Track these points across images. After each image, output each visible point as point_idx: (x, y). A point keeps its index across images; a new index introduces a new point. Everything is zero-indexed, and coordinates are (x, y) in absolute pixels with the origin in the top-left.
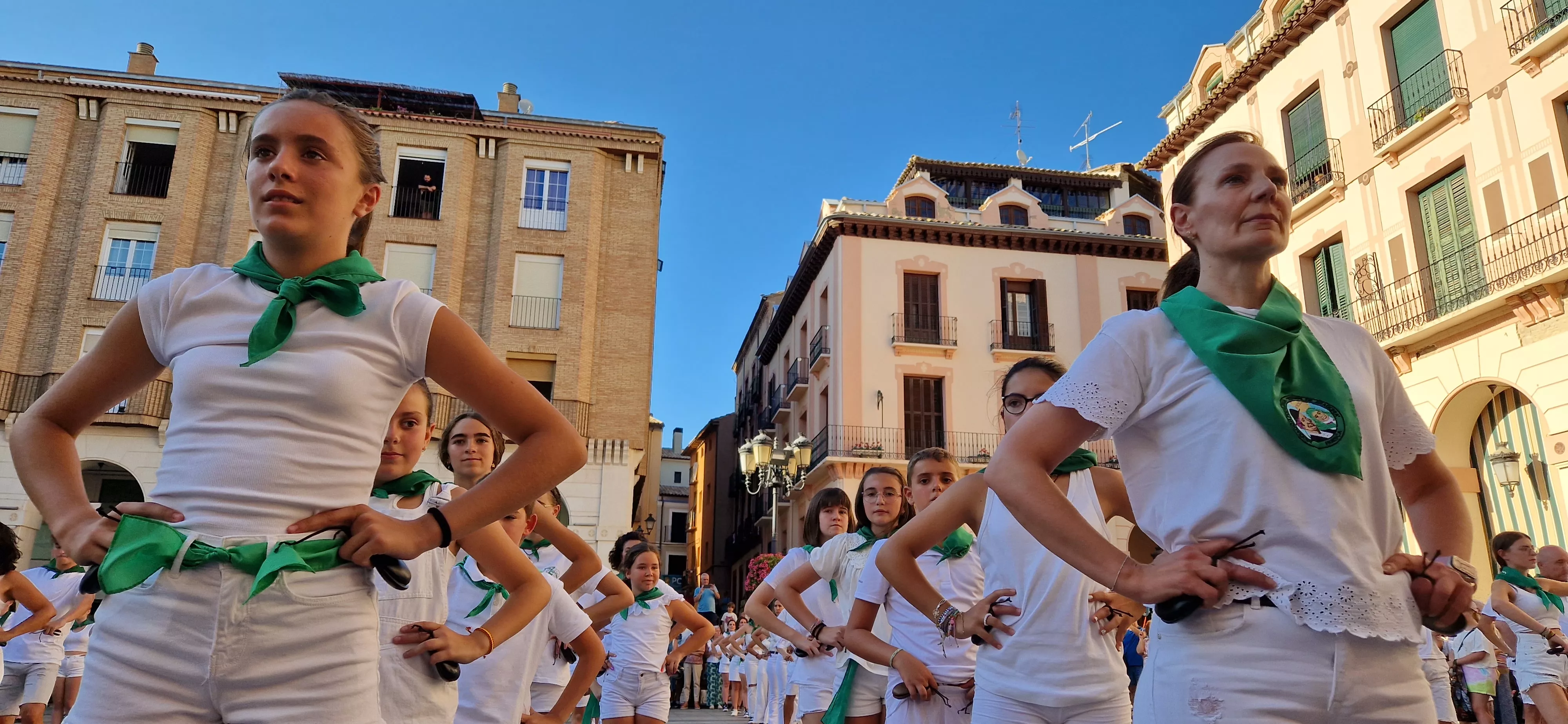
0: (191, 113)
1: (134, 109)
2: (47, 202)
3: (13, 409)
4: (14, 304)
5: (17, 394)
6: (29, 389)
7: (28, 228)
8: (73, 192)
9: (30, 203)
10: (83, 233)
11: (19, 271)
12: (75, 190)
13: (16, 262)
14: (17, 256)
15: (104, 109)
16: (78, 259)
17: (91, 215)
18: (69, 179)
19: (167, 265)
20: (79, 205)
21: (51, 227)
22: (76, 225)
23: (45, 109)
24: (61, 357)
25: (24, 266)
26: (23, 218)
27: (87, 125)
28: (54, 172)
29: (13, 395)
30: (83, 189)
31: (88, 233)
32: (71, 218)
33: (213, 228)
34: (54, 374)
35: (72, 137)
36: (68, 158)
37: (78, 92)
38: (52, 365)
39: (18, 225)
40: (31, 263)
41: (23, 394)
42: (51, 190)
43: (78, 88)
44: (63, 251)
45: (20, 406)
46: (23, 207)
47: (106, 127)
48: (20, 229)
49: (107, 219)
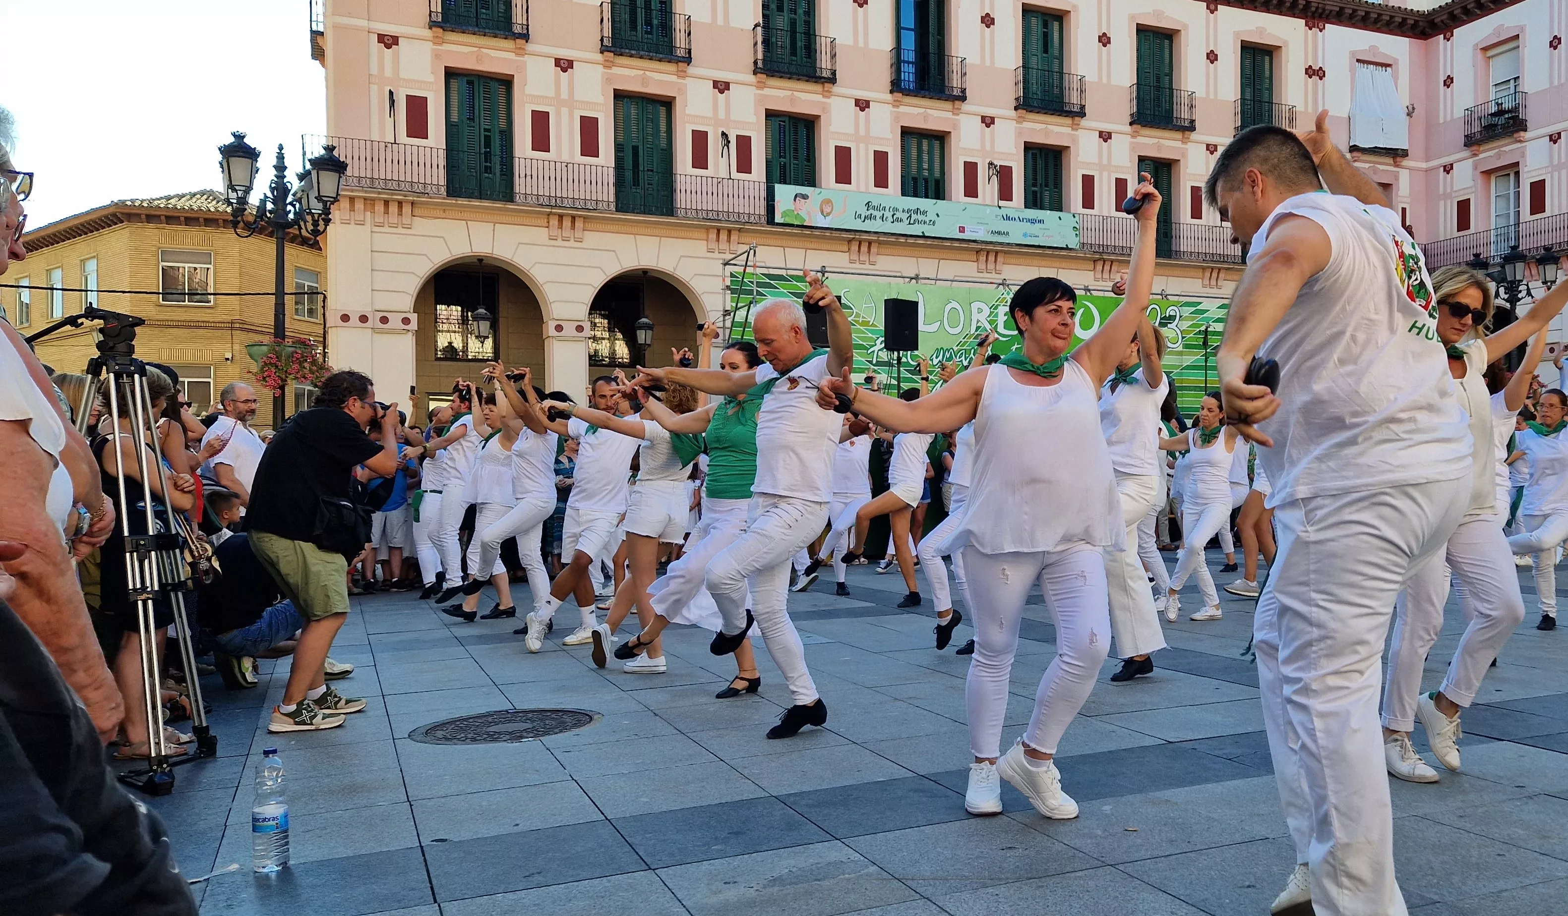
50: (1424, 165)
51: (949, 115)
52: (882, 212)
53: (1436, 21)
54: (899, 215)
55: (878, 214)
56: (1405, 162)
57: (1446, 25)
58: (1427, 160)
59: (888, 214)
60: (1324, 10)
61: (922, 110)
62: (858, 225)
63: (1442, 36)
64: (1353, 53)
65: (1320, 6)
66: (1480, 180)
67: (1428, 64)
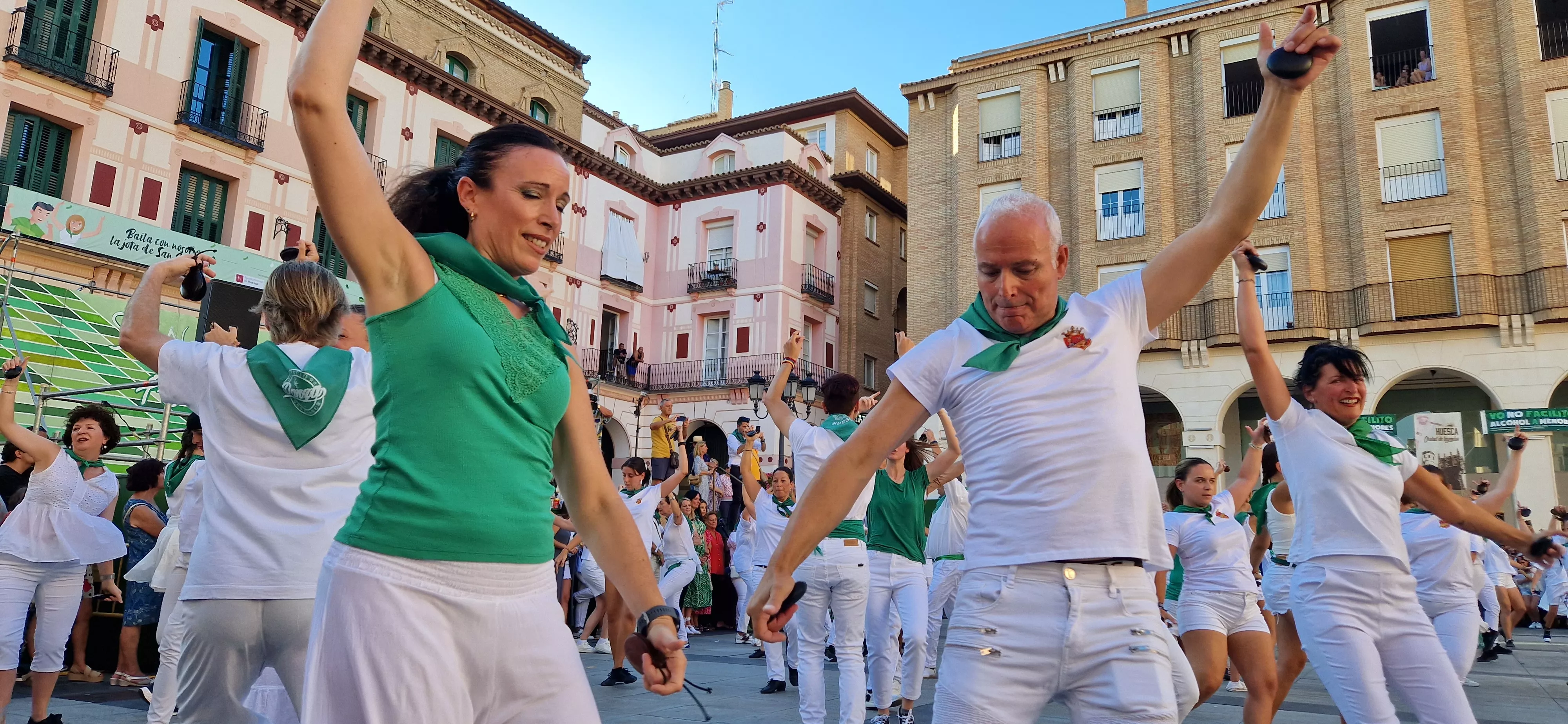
0: (1281, 17)
1: (1225, 31)
2: (1166, 143)
3: (1184, 338)
4: (1164, 242)
5: (1184, 325)
6: (1193, 318)
7: (1158, 170)
8: (1185, 127)
9: (1154, 147)
10: (1209, 162)
11: (1160, 211)
12: (1185, 125)
13: (1156, 204)
14: (1155, 198)
15: (1194, 41)
16: (1210, 188)
17: (1211, 143)
18: (1177, 117)
19: (1297, 174)
20: (1194, 138)
21: (1174, 165)
22: (1195, 159)
23: (1145, 57)
24: (1220, 283)
25: (1164, 206)
26: (1151, 162)
27: (1181, 61)
28: (1165, 113)
29: (1181, 325)
30: (1194, 122)
31: (1213, 161)
32: (1188, 152)
33: (1330, 127)
34: (1217, 300)
35: (1171, 75)
36: (1172, 98)
37: (1171, 31)
38: (1213, 292)
39: (1149, 169)
40: (1168, 201)
41: (1189, 324)
42: (1165, 130)
43: (1170, 28)
44: (1189, 185)
45: (1189, 335)
46: (1148, 152)
47: (1204, 57)
48: (1152, 173)
49: (1226, 144)
50: (651, 302)
51: (240, 162)
52: (147, 243)
53: (668, 193)
54: (165, 249)
55: (143, 245)
56: (639, 297)
57: (676, 198)
58: (654, 298)
59: (155, 247)
60: (591, 162)
61: (210, 150)
62: (113, 251)
63: (671, 206)
64: (607, 202)
65: (589, 158)
66: (697, 318)
67: (659, 226)
